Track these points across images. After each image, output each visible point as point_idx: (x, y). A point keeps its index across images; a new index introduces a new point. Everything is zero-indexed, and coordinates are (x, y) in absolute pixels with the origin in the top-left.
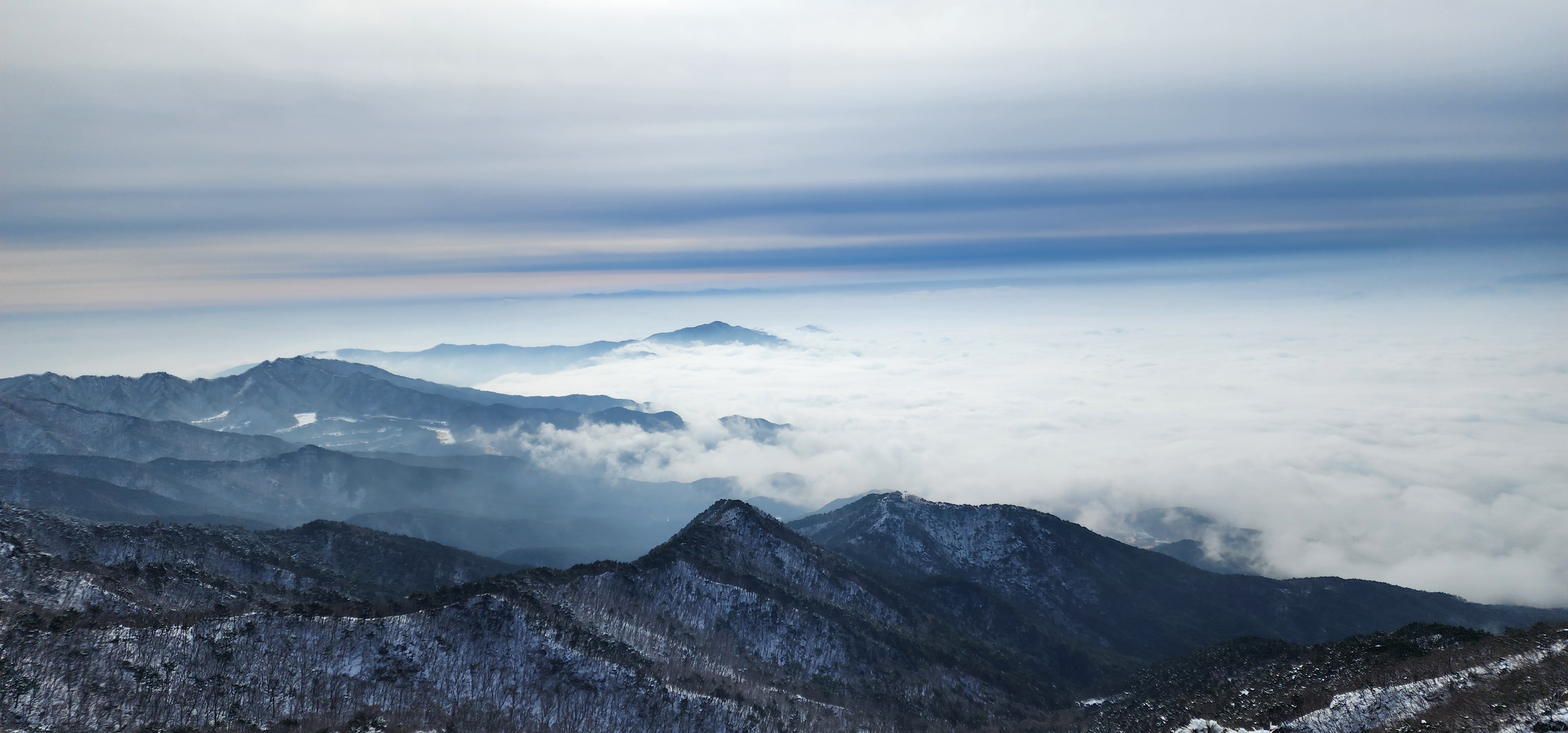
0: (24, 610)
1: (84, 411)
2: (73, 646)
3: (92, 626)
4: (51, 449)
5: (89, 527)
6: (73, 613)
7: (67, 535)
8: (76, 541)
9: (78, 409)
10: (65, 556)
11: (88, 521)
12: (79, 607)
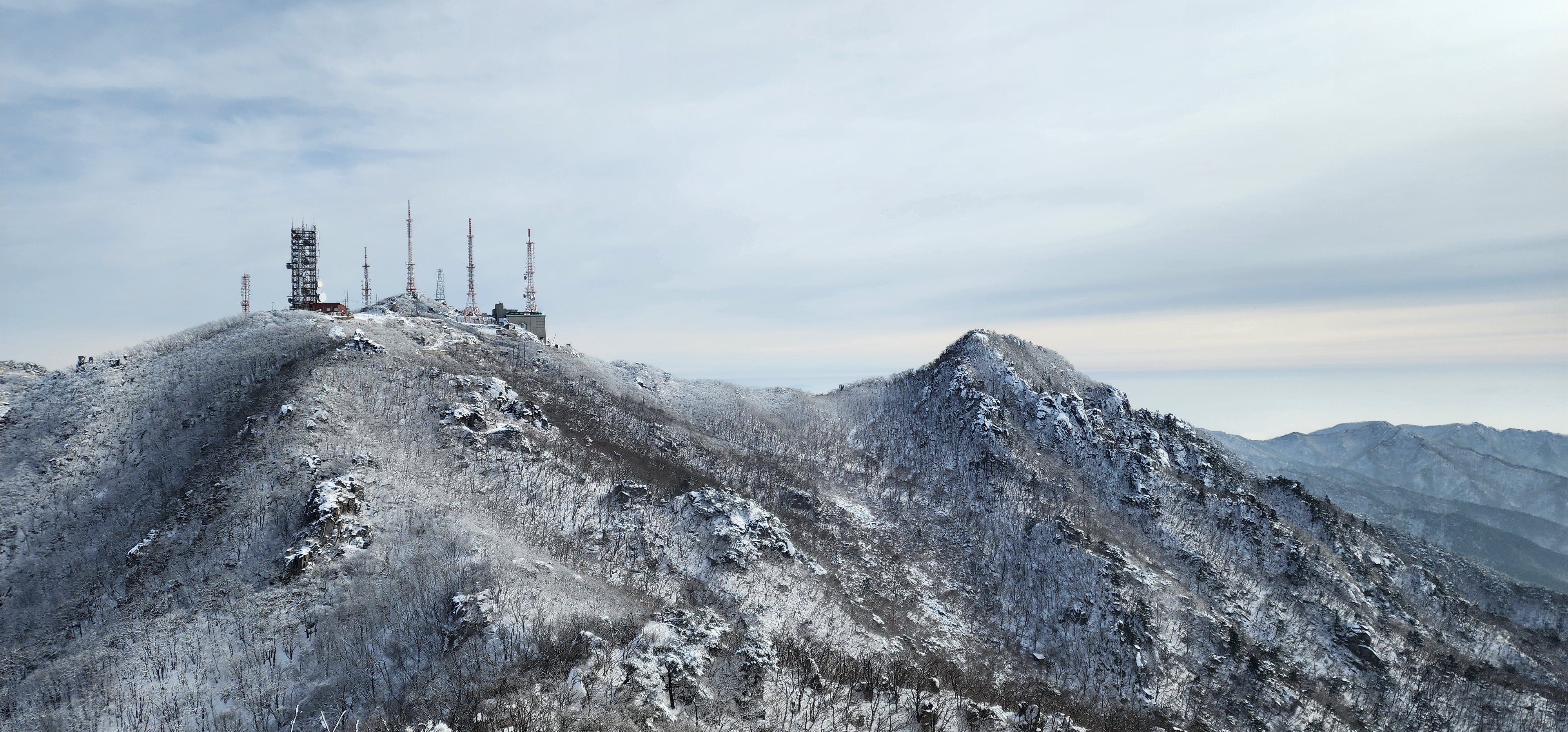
0: (1441, 650)
1: (1509, 464)
2: (1487, 700)
3: (1507, 685)
4: (1476, 500)
5: (1508, 584)
6: (1488, 667)
7: (1486, 587)
8: (1494, 594)
9: (1503, 462)
10: (1483, 608)
11: (1507, 577)
12: (1495, 662)
